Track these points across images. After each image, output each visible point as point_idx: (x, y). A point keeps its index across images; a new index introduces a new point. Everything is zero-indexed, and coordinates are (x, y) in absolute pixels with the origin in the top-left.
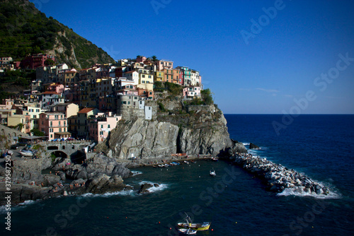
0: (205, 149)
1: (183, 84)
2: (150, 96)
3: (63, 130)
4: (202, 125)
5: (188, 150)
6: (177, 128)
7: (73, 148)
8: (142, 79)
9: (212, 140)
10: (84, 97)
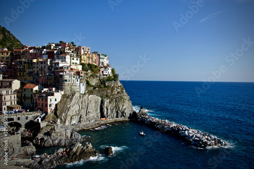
0: (120, 114)
1: (99, 65)
2: (81, 75)
3: (13, 104)
4: (116, 96)
5: (109, 115)
6: (100, 99)
7: (27, 118)
8: (72, 61)
9: (124, 107)
10: (22, 74)
